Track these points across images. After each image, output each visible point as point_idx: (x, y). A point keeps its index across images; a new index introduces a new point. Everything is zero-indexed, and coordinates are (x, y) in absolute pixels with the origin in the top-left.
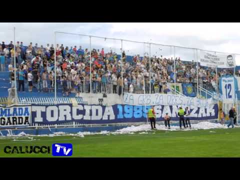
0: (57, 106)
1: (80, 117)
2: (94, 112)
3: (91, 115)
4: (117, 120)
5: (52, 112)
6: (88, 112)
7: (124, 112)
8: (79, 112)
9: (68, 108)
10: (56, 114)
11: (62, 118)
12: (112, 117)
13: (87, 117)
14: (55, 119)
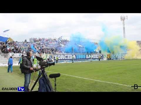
0: (60, 55)
1: (66, 58)
2: (70, 57)
3: (69, 57)
4: (76, 59)
5: (59, 57)
6: (68, 57)
7: (78, 57)
8: (66, 57)
9: (63, 56)
10: (60, 57)
11: (62, 58)
12: (75, 58)
13: (68, 58)
14: (60, 59)
